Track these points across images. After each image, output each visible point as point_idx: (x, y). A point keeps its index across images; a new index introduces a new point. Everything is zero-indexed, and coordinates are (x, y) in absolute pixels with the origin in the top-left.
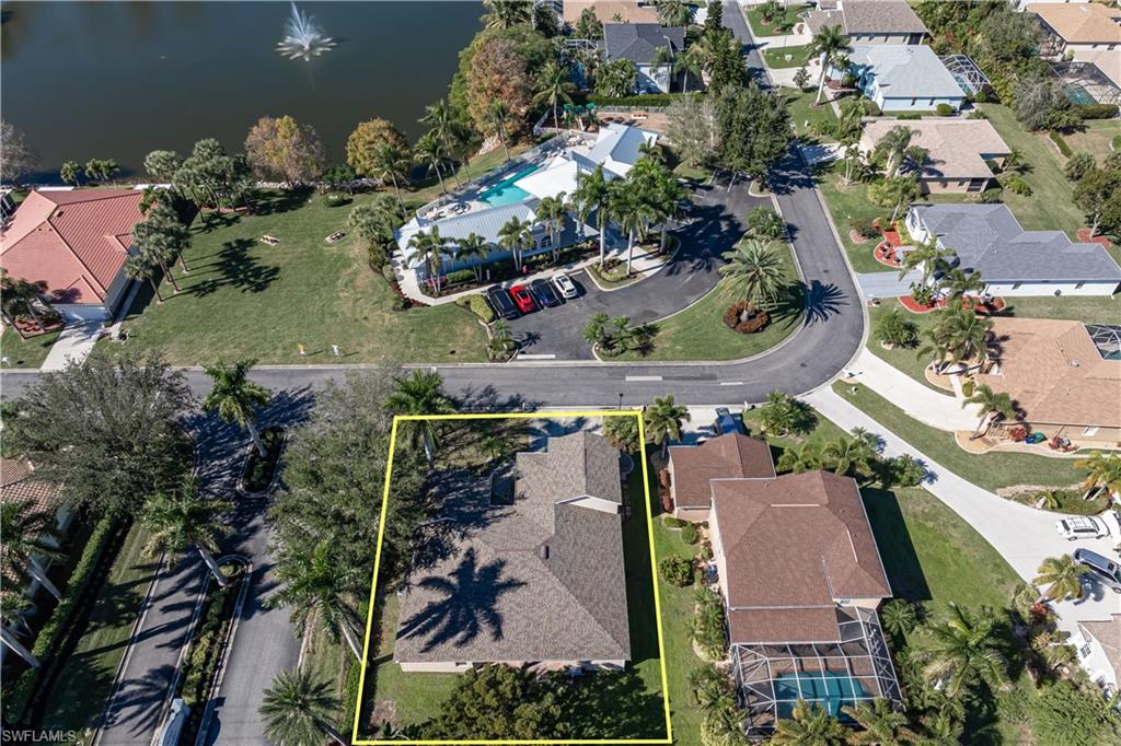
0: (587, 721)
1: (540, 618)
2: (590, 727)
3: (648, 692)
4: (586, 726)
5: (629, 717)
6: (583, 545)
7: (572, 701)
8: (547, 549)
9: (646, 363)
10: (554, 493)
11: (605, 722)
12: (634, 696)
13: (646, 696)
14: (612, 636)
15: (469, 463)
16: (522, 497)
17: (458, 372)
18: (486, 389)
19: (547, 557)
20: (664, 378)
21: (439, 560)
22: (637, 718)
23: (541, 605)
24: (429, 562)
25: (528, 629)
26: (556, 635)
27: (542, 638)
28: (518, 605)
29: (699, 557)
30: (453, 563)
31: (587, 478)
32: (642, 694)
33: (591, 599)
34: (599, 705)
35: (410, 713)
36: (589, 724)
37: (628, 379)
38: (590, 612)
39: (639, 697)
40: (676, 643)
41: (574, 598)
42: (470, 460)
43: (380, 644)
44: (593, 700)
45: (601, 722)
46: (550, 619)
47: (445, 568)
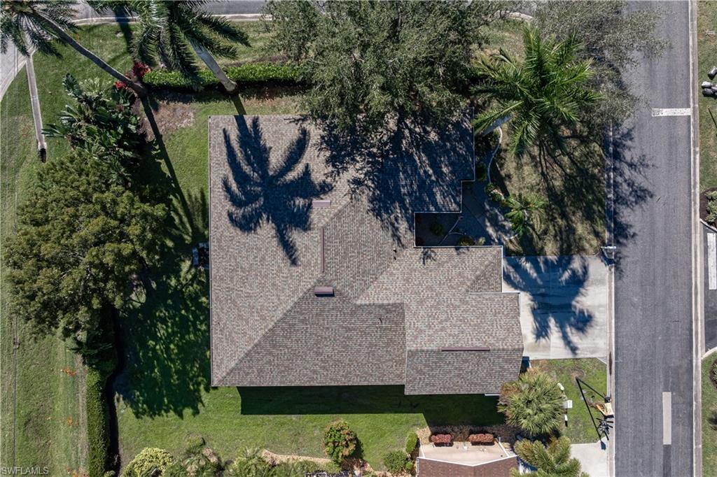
0: (172, 328)
1: (251, 286)
2: (167, 331)
3: (203, 393)
4: (167, 326)
5: (177, 372)
6: (349, 338)
7: (193, 313)
8: (332, 295)
9: (698, 423)
10: (421, 302)
11: (172, 346)
12: (200, 379)
13: (198, 391)
14: (233, 369)
15: (509, 176)
16: (426, 256)
17: (681, 147)
18: (644, 191)
19: (318, 295)
20: (667, 448)
21: (328, 154)
22: (175, 379)
23: (262, 286)
24: (330, 141)
25: (239, 269)
26: (234, 302)
27: (231, 286)
28: (263, 259)
29: (368, 468)
30: (320, 172)
31: (438, 352)
32: (202, 387)
33: (274, 346)
34: (189, 342)
35: (182, 142)
36: (170, 330)
37: (667, 398)
38: (256, 345)
39: (199, 384)
40: (259, 429)
41: (270, 326)
42: (515, 178)
43: (258, 98)
44: (195, 335)
45: (172, 342)
46: (249, 296)
47: (316, 162)
